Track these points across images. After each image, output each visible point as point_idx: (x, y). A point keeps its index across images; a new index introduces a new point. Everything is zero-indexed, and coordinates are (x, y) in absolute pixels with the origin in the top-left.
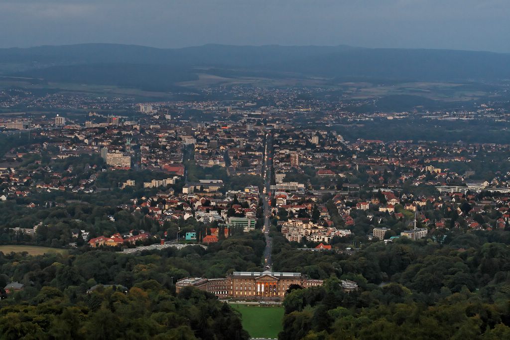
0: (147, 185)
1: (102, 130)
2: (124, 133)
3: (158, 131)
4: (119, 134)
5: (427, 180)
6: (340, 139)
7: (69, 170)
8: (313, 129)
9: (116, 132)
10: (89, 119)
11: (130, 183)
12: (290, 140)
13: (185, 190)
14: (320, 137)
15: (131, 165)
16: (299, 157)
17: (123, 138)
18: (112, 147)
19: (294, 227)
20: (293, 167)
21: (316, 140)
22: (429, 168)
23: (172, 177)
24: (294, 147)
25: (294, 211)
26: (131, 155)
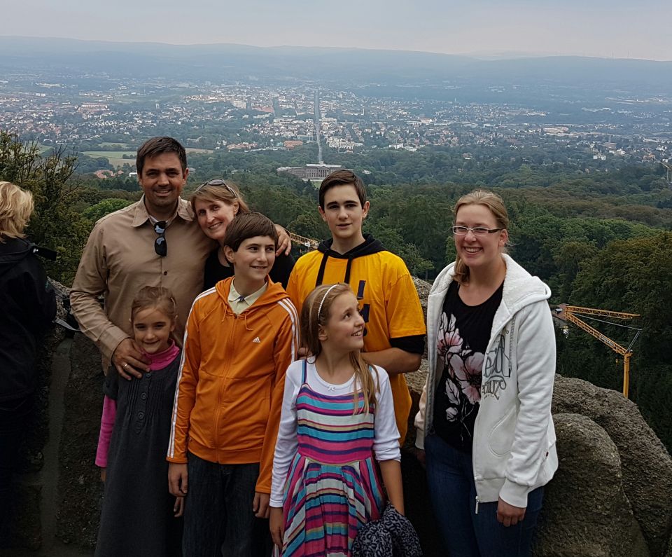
0: (255, 117)
1: (231, 89)
2: (242, 90)
3: (259, 90)
4: (239, 90)
5: (399, 117)
6: (354, 96)
7: (215, 109)
8: (339, 90)
10: (223, 83)
11: (246, 116)
12: (328, 96)
13: (275, 121)
14: (343, 95)
15: (247, 107)
16: (332, 104)
17: (241, 93)
18: (236, 97)
19: (333, 140)
20: (330, 110)
21: (341, 96)
22: (401, 112)
23: (268, 113)
24: (330, 100)
25: (332, 132)
26: (245, 101)
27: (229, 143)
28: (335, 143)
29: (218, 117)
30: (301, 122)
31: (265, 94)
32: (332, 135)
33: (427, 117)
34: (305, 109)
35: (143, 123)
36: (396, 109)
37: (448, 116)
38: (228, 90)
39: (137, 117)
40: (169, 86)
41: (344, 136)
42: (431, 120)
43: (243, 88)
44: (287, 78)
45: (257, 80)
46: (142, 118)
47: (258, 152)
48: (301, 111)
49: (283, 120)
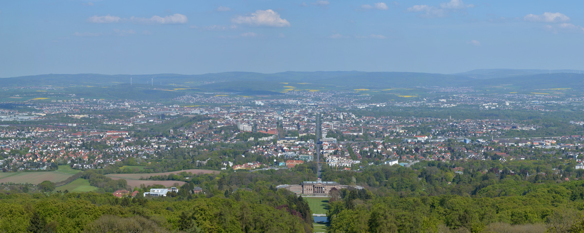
0: (260, 139)
1: (238, 113)
2: (248, 114)
3: (265, 113)
4: (246, 115)
5: (396, 136)
6: (353, 116)
7: (223, 133)
8: (340, 112)
9: (244, 114)
10: (231, 108)
12: (329, 117)
13: (278, 142)
14: (344, 116)
15: (252, 130)
16: (333, 125)
17: (248, 117)
18: (243, 121)
19: (332, 159)
20: (330, 130)
21: (342, 117)
22: (398, 130)
23: (271, 135)
24: (331, 121)
25: (331, 151)
26: (252, 125)
27: (235, 164)
28: (334, 162)
29: (226, 139)
30: (303, 142)
31: (270, 118)
32: (331, 154)
33: (423, 134)
34: (307, 131)
35: (159, 148)
36: (394, 127)
37: (442, 133)
38: (236, 115)
39: (154, 142)
40: (182, 113)
41: (343, 155)
42: (426, 137)
43: (249, 112)
44: (291, 101)
45: (262, 104)
46: (158, 143)
47: (261, 172)
48: (304, 132)
49: (286, 141)
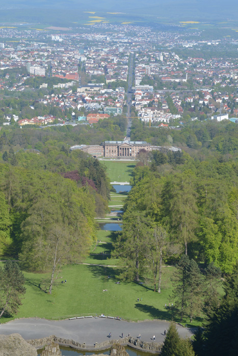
0: (55, 86)
1: (28, 51)
2: (41, 53)
3: (63, 52)
4: (38, 54)
5: (229, 83)
6: (177, 57)
7: (7, 77)
8: (160, 51)
10: (19, 44)
11: (45, 85)
12: (145, 58)
13: (79, 90)
14: (164, 56)
15: (46, 74)
17: (40, 57)
18: (34, 62)
19: (145, 113)
20: (146, 75)
21: (162, 58)
22: (232, 76)
23: (70, 81)
25: (145, 102)
26: (45, 67)
29: (11, 86)
30: (111, 90)
31: (69, 58)
32: (145, 106)
34: (116, 75)
36: (228, 72)
38: (25, 54)
41: (159, 107)
43: (43, 51)
44: (99, 37)
45: (61, 40)
47: (54, 128)
48: (112, 77)
49: (88, 88)
